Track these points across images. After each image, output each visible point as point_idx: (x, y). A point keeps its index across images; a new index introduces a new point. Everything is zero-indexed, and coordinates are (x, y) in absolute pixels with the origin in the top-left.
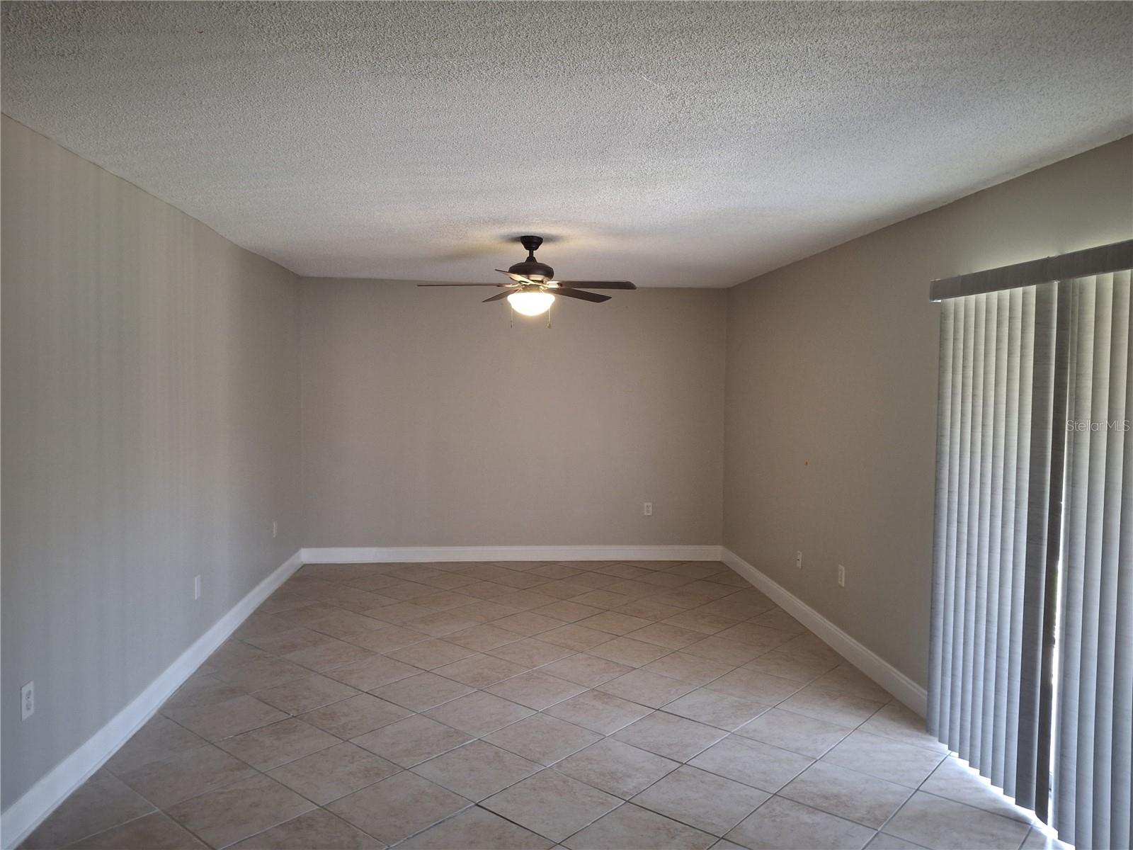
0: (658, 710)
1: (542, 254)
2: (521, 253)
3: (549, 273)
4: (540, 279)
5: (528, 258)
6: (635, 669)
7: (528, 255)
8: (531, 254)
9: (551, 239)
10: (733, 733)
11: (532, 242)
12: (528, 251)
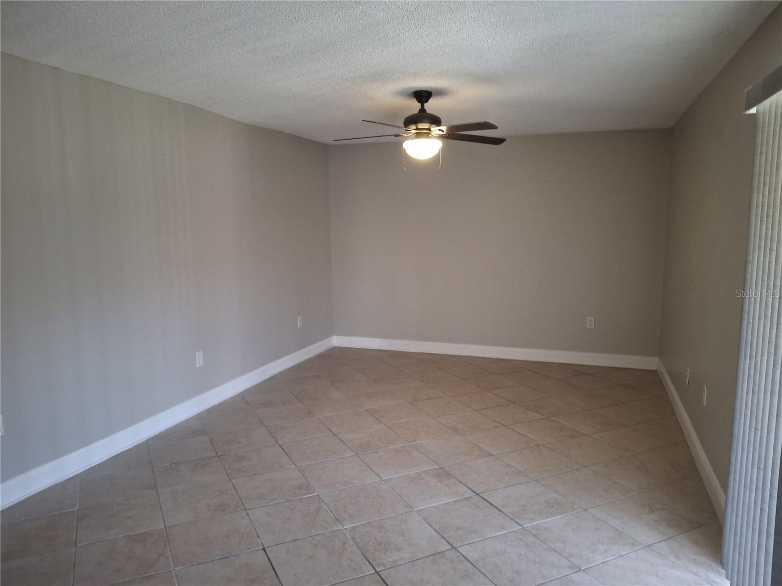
0: (478, 495)
1: (431, 106)
2: (414, 106)
3: (436, 121)
4: (427, 127)
5: (420, 109)
6: (492, 455)
7: (420, 108)
8: (423, 106)
9: (440, 93)
10: (524, 528)
11: (422, 96)
12: (420, 104)
